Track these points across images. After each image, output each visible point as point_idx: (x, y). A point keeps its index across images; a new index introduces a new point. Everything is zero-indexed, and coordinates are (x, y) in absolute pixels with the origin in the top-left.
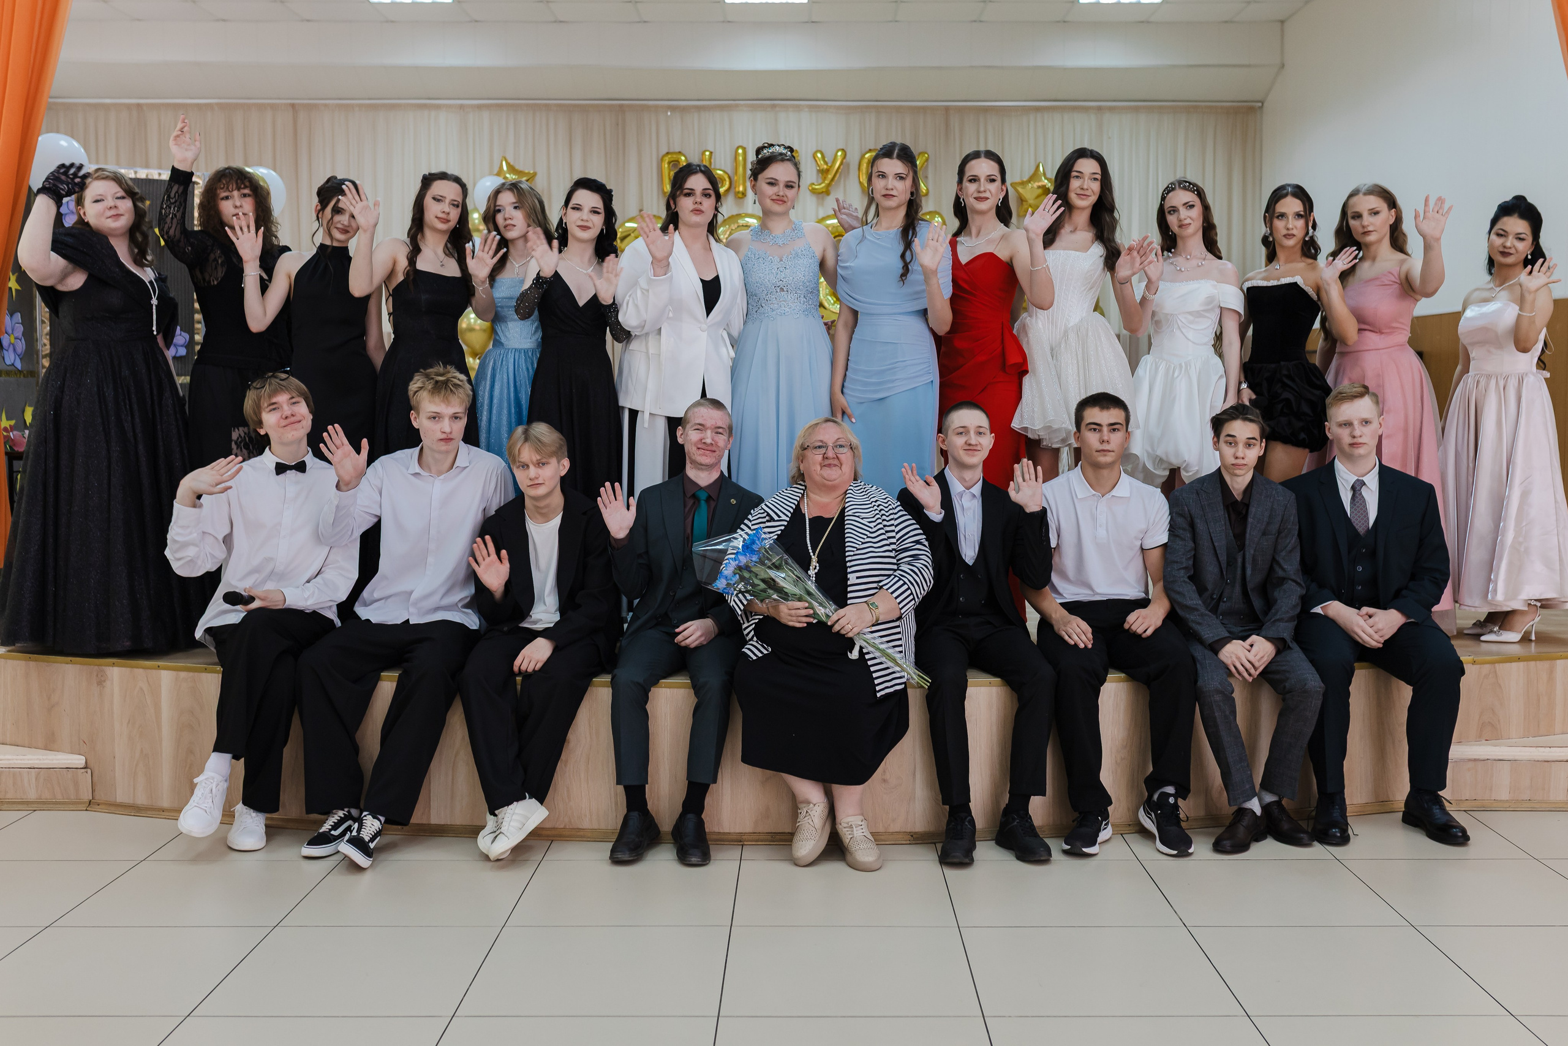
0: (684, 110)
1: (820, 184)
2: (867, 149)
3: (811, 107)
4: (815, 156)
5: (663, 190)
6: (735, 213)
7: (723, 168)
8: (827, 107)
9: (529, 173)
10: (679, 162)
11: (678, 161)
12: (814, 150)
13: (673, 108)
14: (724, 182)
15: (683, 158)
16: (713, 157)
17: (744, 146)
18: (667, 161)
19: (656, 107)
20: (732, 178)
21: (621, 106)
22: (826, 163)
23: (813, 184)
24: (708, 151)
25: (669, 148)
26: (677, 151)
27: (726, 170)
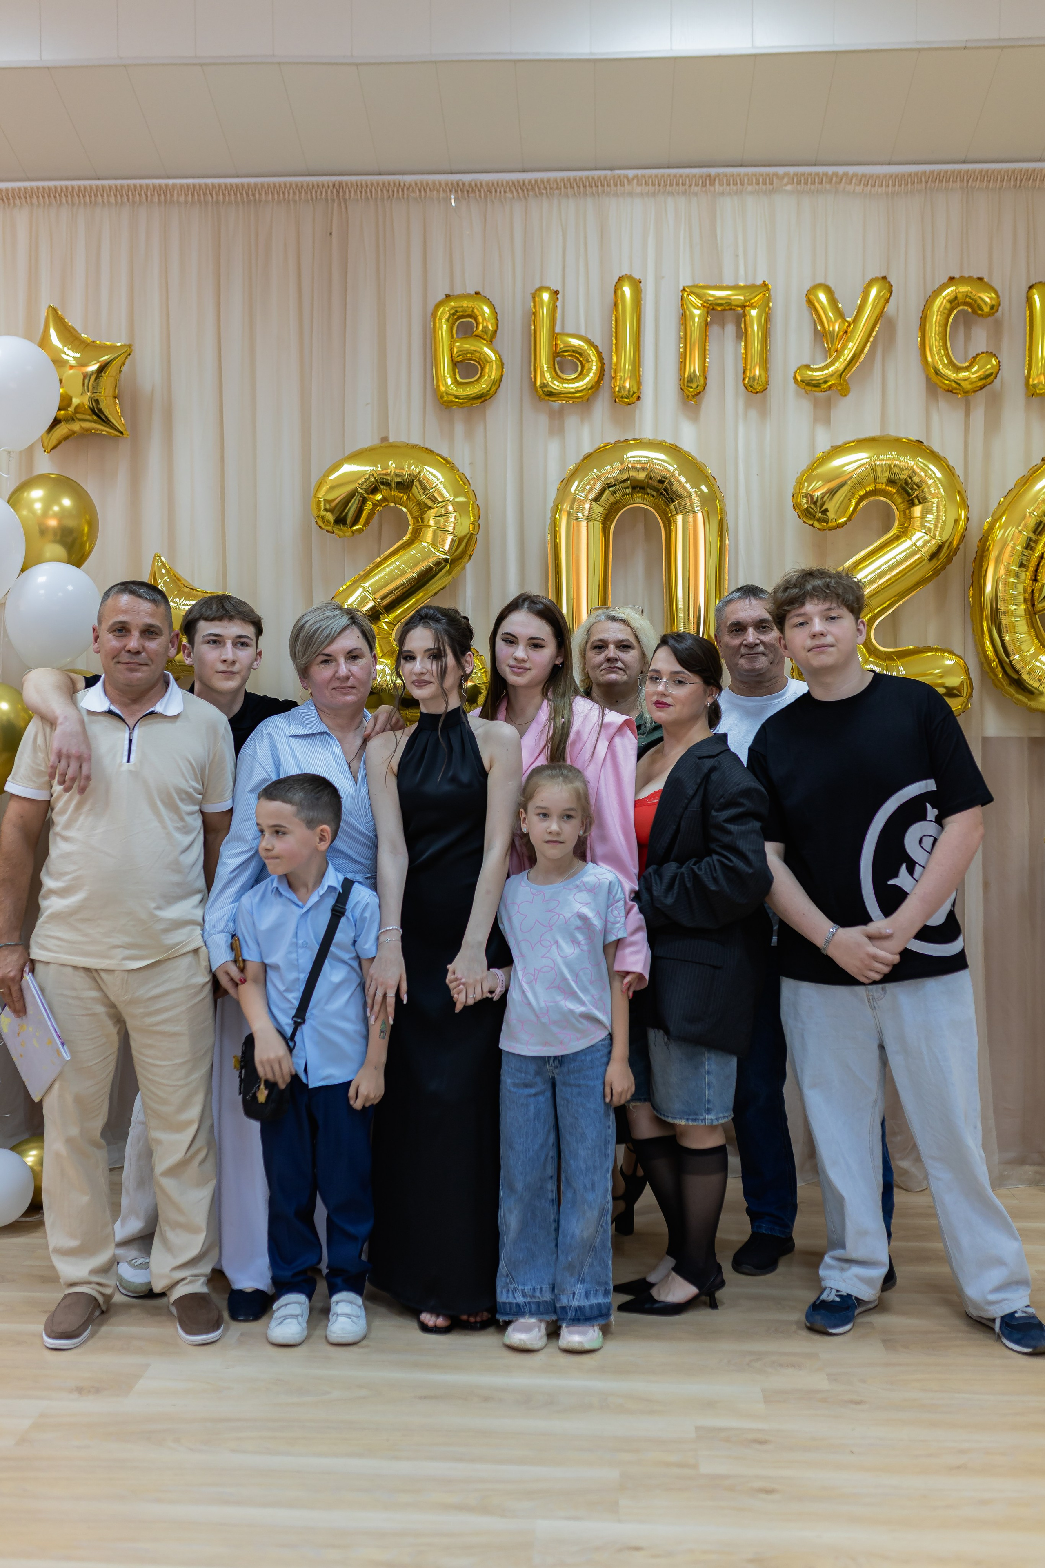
0: (490, 192)
1: (827, 367)
2: (946, 280)
3: (799, 179)
4: (812, 297)
5: (436, 390)
6: (612, 437)
7: (583, 333)
8: (840, 178)
9: (113, 348)
10: (476, 319)
11: (473, 316)
12: (807, 286)
13: (464, 191)
14: (587, 366)
15: (487, 310)
16: (559, 304)
17: (637, 276)
18: (447, 315)
19: (424, 188)
20: (604, 356)
21: (338, 188)
22: (840, 314)
23: (807, 367)
24: (547, 289)
25: (452, 286)
26: (472, 292)
27: (590, 337)
